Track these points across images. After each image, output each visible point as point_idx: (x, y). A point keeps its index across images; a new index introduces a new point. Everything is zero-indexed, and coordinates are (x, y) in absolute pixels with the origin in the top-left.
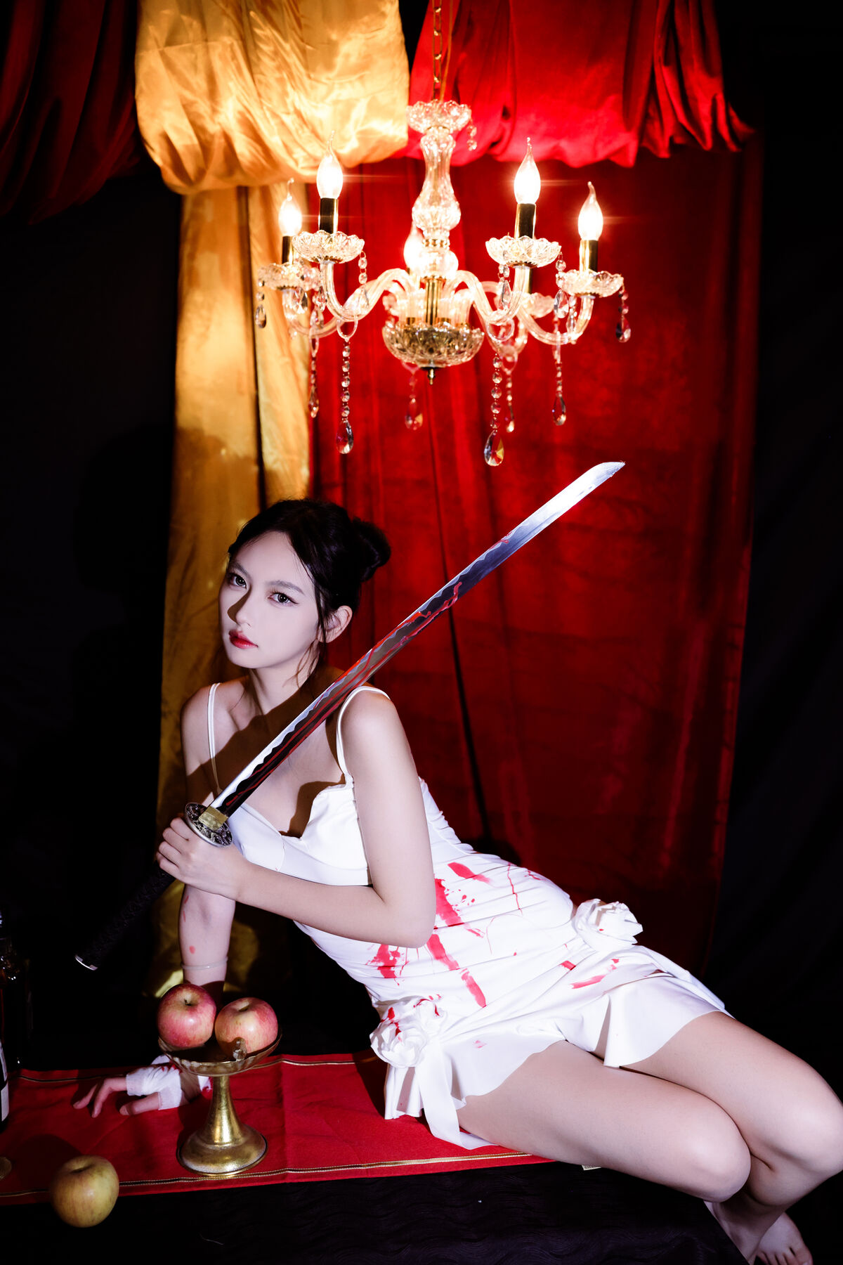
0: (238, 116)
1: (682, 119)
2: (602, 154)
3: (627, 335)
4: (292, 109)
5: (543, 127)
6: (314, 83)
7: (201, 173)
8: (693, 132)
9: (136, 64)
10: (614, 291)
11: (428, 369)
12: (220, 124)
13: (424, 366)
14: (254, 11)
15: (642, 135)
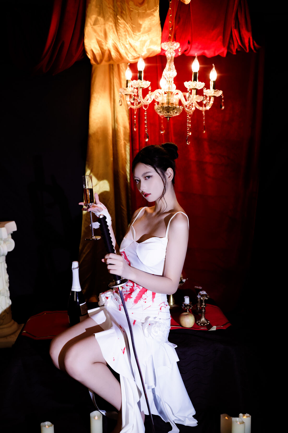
0: (113, 45)
1: (240, 44)
2: (217, 54)
3: (223, 108)
4: (128, 43)
5: (200, 47)
6: (135, 36)
7: (101, 61)
8: (243, 47)
9: (84, 31)
10: (220, 95)
11: (167, 117)
12: (107, 47)
13: (166, 116)
14: (119, 16)
15: (229, 48)
